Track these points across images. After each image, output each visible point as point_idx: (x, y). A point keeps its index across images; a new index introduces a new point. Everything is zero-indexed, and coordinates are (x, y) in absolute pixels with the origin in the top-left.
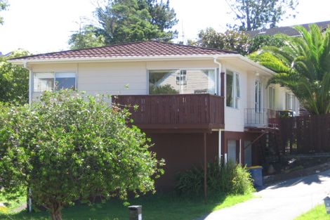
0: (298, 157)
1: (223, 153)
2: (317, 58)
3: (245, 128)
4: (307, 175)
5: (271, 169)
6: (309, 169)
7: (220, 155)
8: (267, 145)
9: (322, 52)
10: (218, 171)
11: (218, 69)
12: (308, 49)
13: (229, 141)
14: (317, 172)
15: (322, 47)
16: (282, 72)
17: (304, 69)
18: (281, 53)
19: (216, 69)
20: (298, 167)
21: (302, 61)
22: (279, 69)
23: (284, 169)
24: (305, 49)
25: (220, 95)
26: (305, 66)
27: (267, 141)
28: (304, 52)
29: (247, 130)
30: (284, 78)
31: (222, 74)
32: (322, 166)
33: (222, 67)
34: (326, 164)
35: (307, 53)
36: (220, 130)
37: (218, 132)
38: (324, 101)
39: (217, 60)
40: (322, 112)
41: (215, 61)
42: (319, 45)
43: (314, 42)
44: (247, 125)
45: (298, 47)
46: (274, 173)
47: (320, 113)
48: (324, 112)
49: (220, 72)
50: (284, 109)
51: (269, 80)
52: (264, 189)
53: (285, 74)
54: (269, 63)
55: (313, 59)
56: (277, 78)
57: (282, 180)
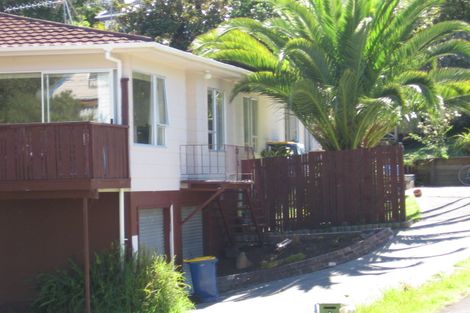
0: (297, 235)
1: (128, 235)
2: (335, 41)
3: (182, 182)
4: (311, 271)
5: (243, 261)
6: (315, 259)
7: (123, 239)
8: (240, 213)
9: (343, 29)
10: (117, 271)
11: (115, 71)
12: (316, 23)
13: (141, 212)
14: (331, 264)
15: (342, 20)
16: (265, 68)
17: (307, 63)
18: (265, 31)
19: (111, 71)
20: (293, 256)
21: (301, 46)
22: (259, 64)
23: (269, 260)
24: (309, 24)
25: (120, 122)
26: (307, 56)
27: (240, 204)
28: (307, 30)
29: (186, 187)
30: (266, 81)
31: (124, 81)
32: (340, 252)
33: (123, 67)
34: (349, 249)
35: (314, 31)
36: (122, 191)
37: (117, 194)
38: (349, 124)
39: (113, 54)
40: (346, 145)
41: (108, 56)
42: (338, 16)
43: (328, 10)
44: (186, 178)
45: (296, 19)
46: (247, 270)
47: (343, 148)
48: (350, 145)
49: (119, 77)
50: (282, 139)
51: (237, 87)
52: (220, 300)
53: (269, 73)
54: (238, 52)
55: (326, 41)
56: (254, 80)
57: (260, 281)
